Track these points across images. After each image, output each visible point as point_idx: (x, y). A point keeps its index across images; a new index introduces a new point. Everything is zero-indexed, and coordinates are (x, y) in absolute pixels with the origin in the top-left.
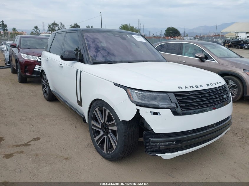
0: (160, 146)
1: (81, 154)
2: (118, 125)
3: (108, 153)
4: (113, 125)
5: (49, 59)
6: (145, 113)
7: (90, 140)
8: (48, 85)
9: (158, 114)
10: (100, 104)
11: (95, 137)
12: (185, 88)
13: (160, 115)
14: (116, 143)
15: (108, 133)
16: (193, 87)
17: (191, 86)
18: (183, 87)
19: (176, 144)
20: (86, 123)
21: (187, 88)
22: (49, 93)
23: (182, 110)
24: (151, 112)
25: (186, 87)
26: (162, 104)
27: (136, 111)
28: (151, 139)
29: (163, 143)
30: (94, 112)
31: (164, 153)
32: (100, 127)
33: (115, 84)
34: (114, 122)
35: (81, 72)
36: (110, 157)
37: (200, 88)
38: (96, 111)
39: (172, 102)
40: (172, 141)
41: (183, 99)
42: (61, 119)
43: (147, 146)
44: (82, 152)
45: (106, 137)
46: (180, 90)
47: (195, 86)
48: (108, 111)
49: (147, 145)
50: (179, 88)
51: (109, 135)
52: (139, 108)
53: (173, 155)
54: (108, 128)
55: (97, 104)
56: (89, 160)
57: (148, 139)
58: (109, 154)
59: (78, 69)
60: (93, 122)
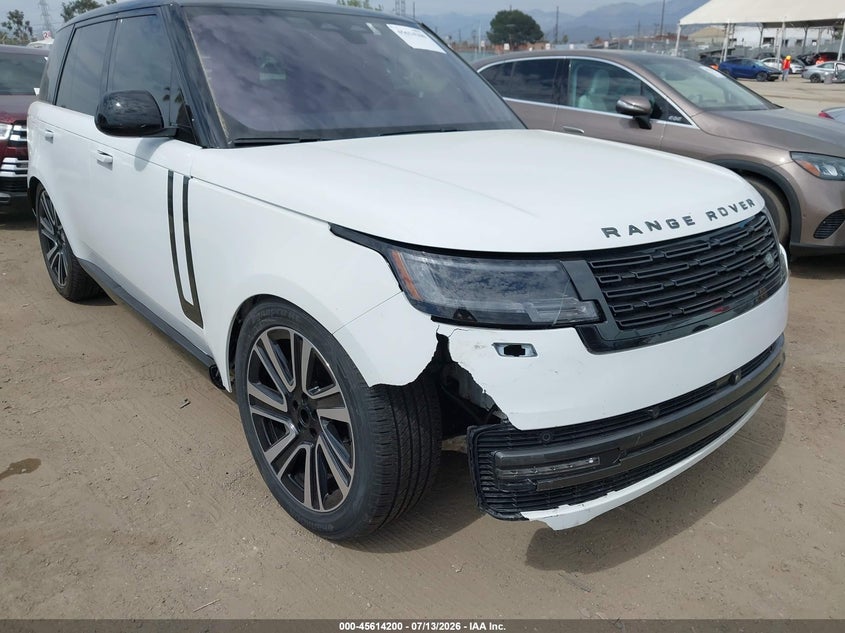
0: (535, 479)
1: (212, 519)
2: (352, 404)
3: (322, 510)
4: (334, 401)
5: (55, 134)
6: (474, 350)
7: (244, 455)
8: (63, 238)
9: (528, 351)
10: (275, 315)
11: (267, 447)
12: (631, 234)
13: (535, 354)
14: (351, 472)
15: (314, 432)
16: (658, 227)
17: (653, 225)
18: (623, 231)
19: (598, 468)
20: (223, 388)
21: (637, 230)
22: (72, 272)
23: (621, 328)
24: (497, 345)
25: (633, 230)
26: (539, 310)
27: (433, 345)
28: (501, 455)
29: (547, 469)
30: (255, 348)
31: (554, 505)
32: (284, 408)
33: (338, 231)
34: (336, 389)
35: (186, 180)
36: (332, 527)
37: (684, 231)
38: (261, 344)
39: (580, 299)
40: (584, 455)
41: (625, 282)
42: (126, 374)
43: (485, 483)
44: (216, 508)
45: (308, 448)
46: (613, 243)
47: (668, 221)
48: (307, 346)
49: (486, 478)
50: (609, 232)
51: (320, 441)
52: (446, 329)
53: (589, 510)
54: (315, 414)
55: (264, 318)
56: (246, 542)
57: (487, 455)
58: (324, 516)
59: (172, 169)
60: (254, 390)
